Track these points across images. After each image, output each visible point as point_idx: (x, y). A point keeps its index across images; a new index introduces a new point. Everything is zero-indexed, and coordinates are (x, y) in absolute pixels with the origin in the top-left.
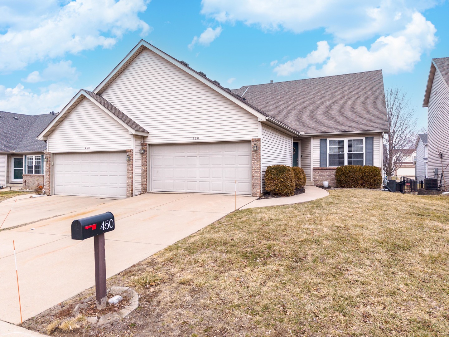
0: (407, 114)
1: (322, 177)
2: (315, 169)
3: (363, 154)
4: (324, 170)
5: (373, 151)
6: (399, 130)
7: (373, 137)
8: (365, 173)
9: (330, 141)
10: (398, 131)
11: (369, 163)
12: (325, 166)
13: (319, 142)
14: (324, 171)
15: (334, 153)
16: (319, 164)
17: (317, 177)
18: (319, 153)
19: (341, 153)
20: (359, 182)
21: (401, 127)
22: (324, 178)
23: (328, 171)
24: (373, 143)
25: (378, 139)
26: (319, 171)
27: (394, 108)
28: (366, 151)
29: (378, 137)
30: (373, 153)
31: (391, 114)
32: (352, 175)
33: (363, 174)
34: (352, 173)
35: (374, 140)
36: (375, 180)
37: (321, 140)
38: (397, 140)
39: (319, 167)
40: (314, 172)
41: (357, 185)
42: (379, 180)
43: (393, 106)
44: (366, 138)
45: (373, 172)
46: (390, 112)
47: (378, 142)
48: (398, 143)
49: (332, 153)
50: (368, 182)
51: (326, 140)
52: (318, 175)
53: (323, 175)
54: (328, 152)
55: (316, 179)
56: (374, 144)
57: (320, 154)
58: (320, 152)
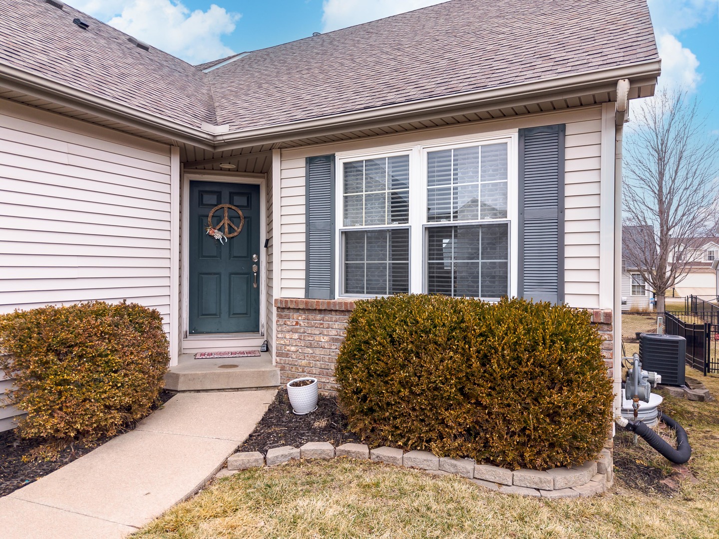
0: (704, 148)
1: (310, 346)
2: (286, 308)
3: (504, 229)
4: (320, 311)
5: (562, 210)
6: (683, 187)
7: (562, 128)
8: (485, 360)
9: (347, 166)
10: (681, 191)
11: (541, 284)
12: (326, 291)
13: (302, 172)
14: (319, 317)
15: (364, 227)
16: (302, 284)
17: (293, 349)
18: (303, 228)
19: (396, 225)
20: (449, 415)
21: (690, 181)
22: (318, 351)
23: (335, 317)
24: (561, 160)
25: (592, 139)
26: (301, 317)
27: (672, 135)
28: (521, 213)
29: (591, 125)
30: (560, 223)
31: (664, 150)
32: (403, 367)
33: (476, 364)
34: (405, 350)
35: (570, 141)
36: (553, 415)
37: (310, 161)
38: (680, 213)
39: (301, 294)
40: (281, 322)
41: (441, 437)
42: (583, 411)
43: (668, 131)
44: (524, 135)
45: (542, 353)
46: (662, 145)
47: (593, 151)
48: (681, 220)
49: (357, 227)
50: (507, 422)
51: (331, 159)
52: (296, 336)
53: (317, 338)
54: (340, 224)
55: (287, 355)
56: (569, 166)
57: (308, 233)
58: (308, 224)
